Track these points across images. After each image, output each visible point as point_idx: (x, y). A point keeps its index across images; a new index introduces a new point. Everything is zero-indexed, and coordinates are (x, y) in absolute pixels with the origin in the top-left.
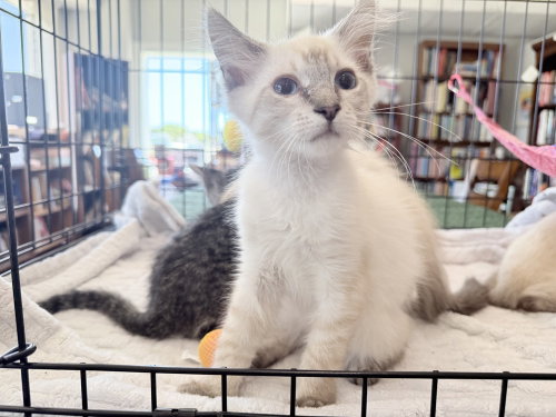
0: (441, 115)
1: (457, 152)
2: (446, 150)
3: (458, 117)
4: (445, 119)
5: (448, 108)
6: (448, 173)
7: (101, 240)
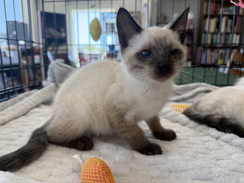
0: (212, 34)
1: (221, 51)
2: (215, 50)
3: (221, 34)
4: (215, 36)
5: (217, 30)
6: (217, 62)
7: (33, 93)
